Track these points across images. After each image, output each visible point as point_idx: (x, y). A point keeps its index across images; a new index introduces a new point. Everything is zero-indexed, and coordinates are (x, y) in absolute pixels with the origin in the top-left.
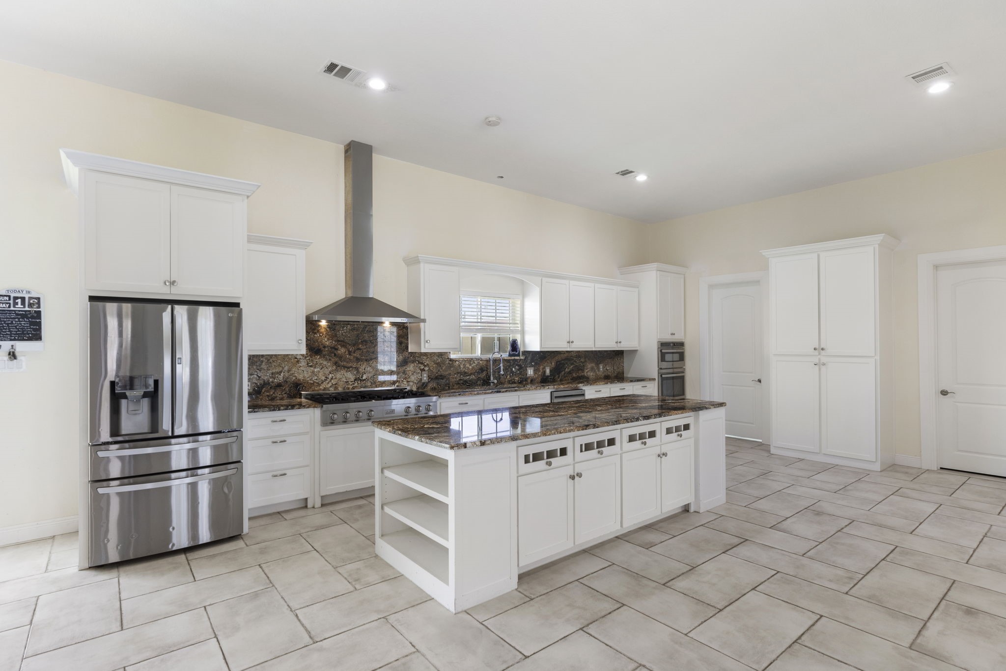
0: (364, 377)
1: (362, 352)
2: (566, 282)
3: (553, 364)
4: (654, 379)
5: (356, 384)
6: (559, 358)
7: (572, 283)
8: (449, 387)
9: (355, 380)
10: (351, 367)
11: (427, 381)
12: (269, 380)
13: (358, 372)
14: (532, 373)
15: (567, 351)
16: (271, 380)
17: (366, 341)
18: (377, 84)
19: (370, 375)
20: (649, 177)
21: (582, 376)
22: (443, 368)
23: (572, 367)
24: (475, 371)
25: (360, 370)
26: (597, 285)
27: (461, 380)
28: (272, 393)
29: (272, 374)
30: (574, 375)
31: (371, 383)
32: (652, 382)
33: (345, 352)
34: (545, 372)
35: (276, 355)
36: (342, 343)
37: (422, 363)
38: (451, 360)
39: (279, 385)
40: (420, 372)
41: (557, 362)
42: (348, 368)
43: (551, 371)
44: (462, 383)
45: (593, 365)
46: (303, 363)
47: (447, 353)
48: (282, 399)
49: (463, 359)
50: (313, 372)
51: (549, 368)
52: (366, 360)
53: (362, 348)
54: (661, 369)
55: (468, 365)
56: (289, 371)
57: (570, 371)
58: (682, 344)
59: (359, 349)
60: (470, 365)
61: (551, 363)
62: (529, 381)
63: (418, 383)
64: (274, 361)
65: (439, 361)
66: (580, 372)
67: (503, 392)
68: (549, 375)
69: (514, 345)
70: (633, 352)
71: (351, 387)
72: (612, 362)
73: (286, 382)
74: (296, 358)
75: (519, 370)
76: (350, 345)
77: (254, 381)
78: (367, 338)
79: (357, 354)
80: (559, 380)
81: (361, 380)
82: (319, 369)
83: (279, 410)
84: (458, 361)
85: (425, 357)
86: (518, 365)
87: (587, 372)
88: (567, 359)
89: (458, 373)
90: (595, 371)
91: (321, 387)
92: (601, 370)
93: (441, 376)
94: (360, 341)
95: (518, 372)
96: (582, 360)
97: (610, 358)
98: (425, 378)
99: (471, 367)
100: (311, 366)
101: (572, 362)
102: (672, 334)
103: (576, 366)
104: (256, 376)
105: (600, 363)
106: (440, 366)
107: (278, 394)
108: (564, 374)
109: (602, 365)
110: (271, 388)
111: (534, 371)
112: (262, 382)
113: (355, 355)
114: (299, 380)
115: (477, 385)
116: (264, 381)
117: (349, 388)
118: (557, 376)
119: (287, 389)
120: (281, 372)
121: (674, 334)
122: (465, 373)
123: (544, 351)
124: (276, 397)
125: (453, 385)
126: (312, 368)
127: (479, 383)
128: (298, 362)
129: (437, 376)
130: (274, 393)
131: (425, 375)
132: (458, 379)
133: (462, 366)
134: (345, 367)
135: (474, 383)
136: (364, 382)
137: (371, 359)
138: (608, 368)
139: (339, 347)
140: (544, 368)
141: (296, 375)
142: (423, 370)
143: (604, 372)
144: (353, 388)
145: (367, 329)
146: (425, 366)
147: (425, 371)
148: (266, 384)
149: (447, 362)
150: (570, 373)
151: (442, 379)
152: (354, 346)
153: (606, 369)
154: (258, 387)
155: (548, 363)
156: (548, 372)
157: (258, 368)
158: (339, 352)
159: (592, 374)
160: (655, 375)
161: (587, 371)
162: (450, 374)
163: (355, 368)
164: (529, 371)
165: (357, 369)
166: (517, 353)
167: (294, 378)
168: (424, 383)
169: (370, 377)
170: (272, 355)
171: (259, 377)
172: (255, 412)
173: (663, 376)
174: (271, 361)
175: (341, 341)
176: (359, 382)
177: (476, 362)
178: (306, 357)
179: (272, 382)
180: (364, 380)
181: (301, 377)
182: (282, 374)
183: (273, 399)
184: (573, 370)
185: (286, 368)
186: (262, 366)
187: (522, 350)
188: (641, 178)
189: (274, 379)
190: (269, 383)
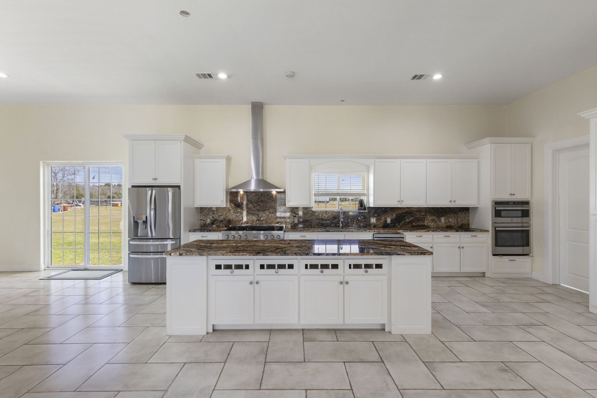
0: (262, 219)
1: (261, 206)
2: (398, 160)
3: (394, 216)
4: (488, 231)
5: (257, 222)
6: (400, 212)
7: (403, 160)
8: (311, 227)
9: (257, 220)
10: (255, 214)
11: (297, 223)
12: (217, 219)
13: (258, 216)
14: (374, 221)
15: (407, 208)
16: (218, 218)
17: (262, 201)
18: (222, 76)
19: (265, 218)
20: (443, 75)
21: (422, 225)
22: (308, 216)
23: (412, 218)
24: (329, 218)
25: (260, 215)
26: (429, 160)
27: (320, 223)
28: (218, 224)
29: (219, 216)
30: (414, 224)
31: (265, 222)
32: (487, 233)
33: (252, 206)
34: (386, 221)
35: (220, 207)
36: (251, 202)
37: (294, 213)
38: (313, 212)
39: (221, 221)
40: (293, 218)
41: (397, 215)
42: (253, 214)
43: (391, 221)
44: (320, 225)
45: (434, 217)
46: (232, 211)
47: (310, 207)
48: (223, 227)
49: (321, 211)
50: (237, 215)
51: (390, 218)
52: (263, 211)
53: (260, 204)
54: (496, 223)
55: (324, 215)
56: (226, 215)
57: (409, 221)
58: (527, 203)
59: (259, 205)
60: (326, 214)
61: (392, 215)
62: (372, 226)
63: (292, 223)
64: (219, 210)
65: (305, 212)
66: (420, 222)
67: (331, 232)
68: (390, 223)
69: (361, 203)
70: (475, 209)
71: (255, 223)
72: (456, 216)
73: (224, 219)
74: (229, 209)
75: (363, 219)
76: (254, 203)
77: (211, 218)
78: (263, 199)
79: (258, 207)
80: (399, 226)
81: (260, 221)
82: (239, 214)
83: (204, 232)
84: (318, 212)
85: (296, 210)
86: (363, 216)
87: (428, 223)
88: (407, 213)
89: (318, 219)
90: (436, 222)
91: (240, 223)
92: (443, 221)
93: (306, 220)
94: (260, 201)
95: (363, 220)
96: (423, 214)
97: (453, 213)
98: (296, 221)
99: (326, 216)
100: (236, 213)
101: (412, 215)
102: (511, 195)
103: (416, 218)
104: (212, 216)
105: (442, 216)
106: (306, 215)
107: (221, 225)
108: (404, 223)
109: (444, 218)
110: (218, 222)
111: (376, 220)
112: (214, 219)
113: (257, 208)
114: (230, 219)
115: (331, 226)
116: (215, 219)
117: (254, 224)
118: (397, 224)
119: (225, 223)
120: (222, 215)
121: (514, 195)
122: (323, 219)
123: (386, 207)
124: (220, 226)
125: (314, 226)
126: (236, 214)
127: (332, 225)
128: (230, 211)
129: (304, 220)
130: (219, 224)
131: (296, 219)
132: (318, 223)
133: (320, 215)
134: (252, 214)
135: (329, 226)
136: (262, 221)
137: (265, 210)
138: (450, 221)
139: (249, 204)
140: (386, 218)
141: (229, 217)
142: (295, 216)
143: (446, 223)
144: (256, 224)
145: (263, 195)
146: (296, 214)
147: (296, 217)
148: (215, 220)
149: (311, 213)
150: (410, 222)
151: (307, 222)
152: (256, 203)
153: (449, 221)
154: (212, 221)
155: (389, 215)
156: (389, 221)
157: (213, 213)
158: (249, 206)
159: (432, 224)
160: (490, 227)
161: (427, 221)
162: (312, 220)
163: (257, 214)
164: (372, 220)
165: (258, 215)
166: (363, 208)
167: (228, 218)
168: (295, 224)
169: (264, 219)
170: (219, 207)
171: (213, 217)
172: (194, 232)
173: (497, 229)
174: (218, 210)
175: (250, 201)
176: (259, 221)
177: (330, 213)
178: (233, 209)
179: (219, 219)
180: (262, 220)
181: (231, 218)
182: (223, 216)
183: (219, 227)
184: (413, 220)
185: (225, 213)
186: (214, 212)
187: (367, 206)
188: (437, 77)
189: (220, 218)
190: (217, 220)
